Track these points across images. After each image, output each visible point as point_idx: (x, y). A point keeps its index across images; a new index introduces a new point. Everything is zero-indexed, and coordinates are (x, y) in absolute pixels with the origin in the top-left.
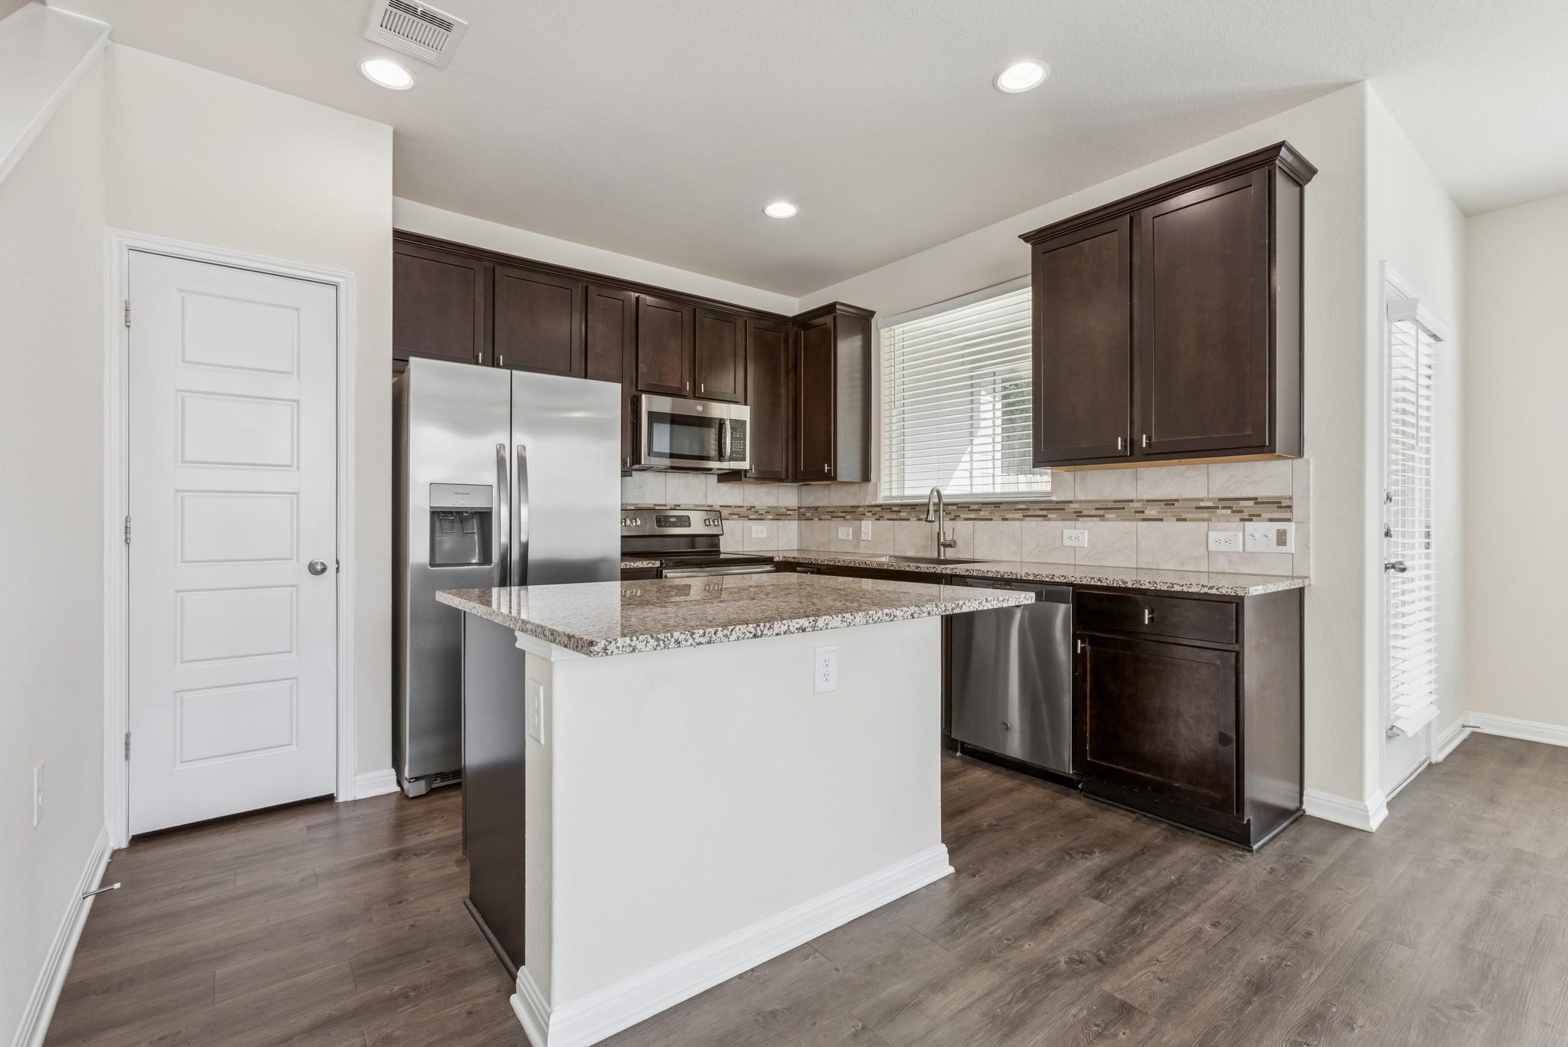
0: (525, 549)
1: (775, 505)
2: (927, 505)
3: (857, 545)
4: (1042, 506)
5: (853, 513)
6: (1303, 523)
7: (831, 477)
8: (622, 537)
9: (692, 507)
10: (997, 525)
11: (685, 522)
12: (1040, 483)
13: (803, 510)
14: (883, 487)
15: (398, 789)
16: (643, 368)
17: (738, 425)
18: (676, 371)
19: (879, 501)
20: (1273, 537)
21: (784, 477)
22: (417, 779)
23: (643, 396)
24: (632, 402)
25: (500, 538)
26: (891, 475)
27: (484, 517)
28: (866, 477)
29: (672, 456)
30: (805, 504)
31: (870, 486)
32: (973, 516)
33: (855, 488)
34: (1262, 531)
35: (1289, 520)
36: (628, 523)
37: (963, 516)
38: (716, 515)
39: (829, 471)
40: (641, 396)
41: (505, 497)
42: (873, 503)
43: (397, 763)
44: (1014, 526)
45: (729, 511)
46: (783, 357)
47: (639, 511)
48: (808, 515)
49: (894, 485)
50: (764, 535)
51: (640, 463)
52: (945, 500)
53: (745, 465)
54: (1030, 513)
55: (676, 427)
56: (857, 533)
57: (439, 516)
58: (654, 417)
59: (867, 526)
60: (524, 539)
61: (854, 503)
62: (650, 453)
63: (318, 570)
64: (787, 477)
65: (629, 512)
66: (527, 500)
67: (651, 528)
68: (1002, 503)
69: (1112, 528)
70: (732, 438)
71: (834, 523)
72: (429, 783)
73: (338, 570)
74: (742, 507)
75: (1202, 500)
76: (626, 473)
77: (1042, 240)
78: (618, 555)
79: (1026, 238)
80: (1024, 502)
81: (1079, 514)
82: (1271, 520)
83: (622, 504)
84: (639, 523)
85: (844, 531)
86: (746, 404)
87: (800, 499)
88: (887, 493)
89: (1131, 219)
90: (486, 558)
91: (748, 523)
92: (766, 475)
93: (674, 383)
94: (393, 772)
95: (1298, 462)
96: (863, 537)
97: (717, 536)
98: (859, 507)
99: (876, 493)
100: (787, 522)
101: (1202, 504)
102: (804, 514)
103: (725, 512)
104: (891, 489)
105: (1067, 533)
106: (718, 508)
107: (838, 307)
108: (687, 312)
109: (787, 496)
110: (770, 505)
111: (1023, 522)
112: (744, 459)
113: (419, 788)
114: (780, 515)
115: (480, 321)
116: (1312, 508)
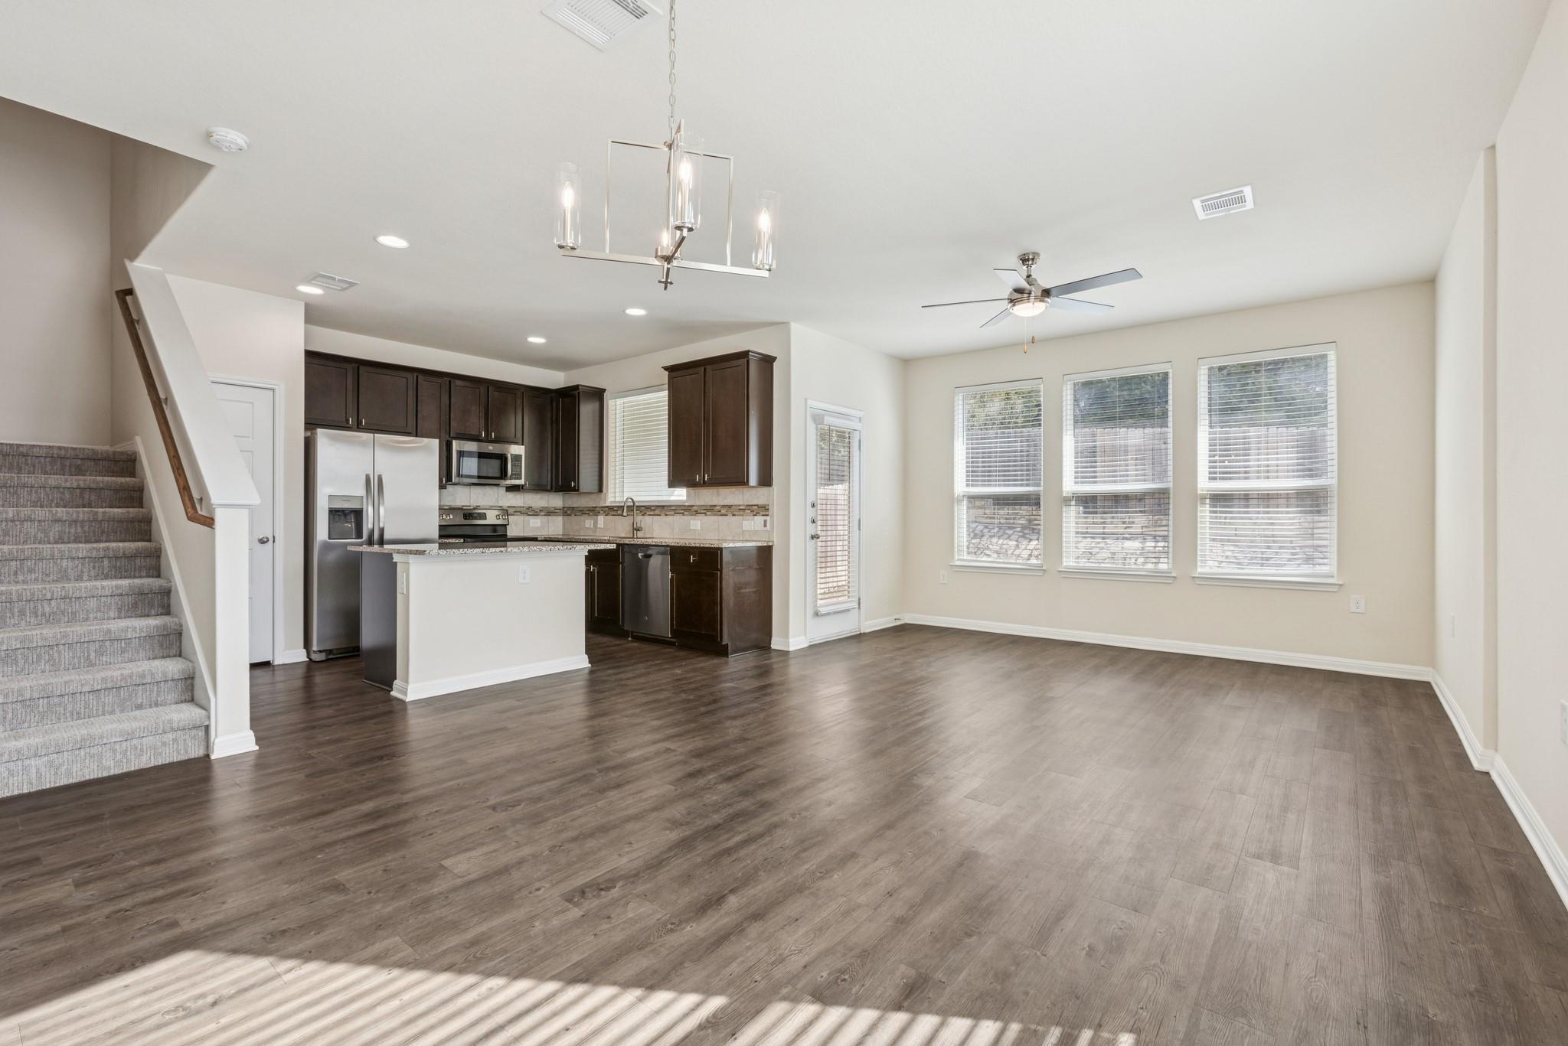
0: (382, 531)
1: (547, 506)
2: (623, 507)
3: (595, 531)
4: (682, 508)
5: (593, 511)
6: (772, 517)
7: (576, 490)
8: (440, 526)
9: (488, 507)
10: (663, 518)
11: (483, 516)
12: (680, 494)
13: (565, 509)
14: (609, 496)
15: (308, 660)
16: (453, 424)
17: (517, 458)
18: (475, 423)
19: (607, 504)
20: (763, 523)
21: (549, 488)
22: (320, 651)
23: (454, 442)
24: (447, 444)
25: (368, 524)
26: (615, 488)
27: (358, 514)
28: (600, 490)
29: (479, 477)
30: (567, 506)
31: (603, 495)
32: (652, 513)
33: (594, 496)
34: (759, 519)
35: (768, 515)
36: (444, 517)
37: (648, 513)
38: (505, 512)
39: (575, 486)
40: (452, 442)
41: (370, 502)
42: (604, 505)
43: (307, 644)
44: (670, 519)
45: (514, 510)
46: (549, 415)
47: (452, 510)
48: (569, 512)
49: (617, 494)
50: (539, 525)
51: (451, 481)
52: (637, 504)
53: (521, 482)
54: (677, 511)
55: (482, 460)
56: (596, 523)
57: (333, 512)
58: (461, 454)
59: (601, 519)
60: (381, 525)
61: (594, 506)
62: (459, 475)
63: (262, 541)
64: (552, 489)
65: (443, 510)
66: (383, 504)
67: (460, 520)
68: (664, 506)
69: (710, 520)
70: (512, 465)
71: (583, 518)
72: (327, 656)
73: (274, 542)
74: (523, 507)
75: (740, 505)
76: (442, 487)
77: (672, 369)
78: (437, 536)
79: (666, 368)
80: (674, 506)
81: (697, 513)
82: (763, 515)
83: (440, 506)
84: (451, 517)
85: (588, 522)
86: (523, 445)
87: (563, 502)
88: (612, 499)
89: (705, 369)
90: (359, 535)
91: (527, 518)
92: (538, 487)
93: (474, 432)
94: (304, 650)
95: (771, 488)
96: (599, 526)
97: (505, 525)
98: (596, 507)
99: (605, 500)
100: (554, 517)
101: (741, 508)
102: (566, 512)
103: (511, 511)
104: (615, 497)
105: (692, 522)
106: (506, 508)
107: (580, 387)
108: (483, 389)
109: (556, 500)
110: (543, 506)
111: (675, 517)
112: (521, 479)
113: (322, 657)
114: (549, 512)
115: (350, 398)
116: (775, 510)
